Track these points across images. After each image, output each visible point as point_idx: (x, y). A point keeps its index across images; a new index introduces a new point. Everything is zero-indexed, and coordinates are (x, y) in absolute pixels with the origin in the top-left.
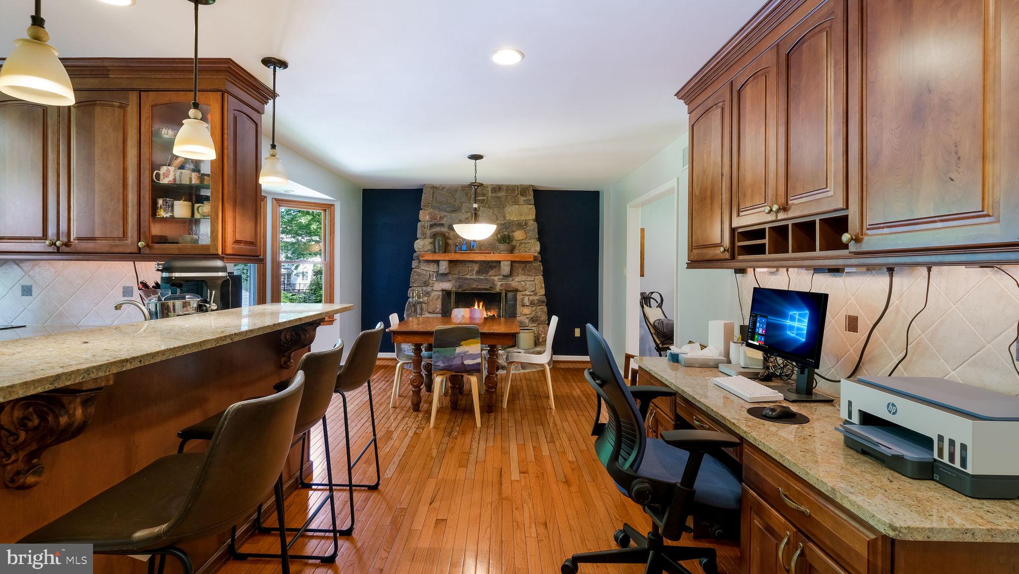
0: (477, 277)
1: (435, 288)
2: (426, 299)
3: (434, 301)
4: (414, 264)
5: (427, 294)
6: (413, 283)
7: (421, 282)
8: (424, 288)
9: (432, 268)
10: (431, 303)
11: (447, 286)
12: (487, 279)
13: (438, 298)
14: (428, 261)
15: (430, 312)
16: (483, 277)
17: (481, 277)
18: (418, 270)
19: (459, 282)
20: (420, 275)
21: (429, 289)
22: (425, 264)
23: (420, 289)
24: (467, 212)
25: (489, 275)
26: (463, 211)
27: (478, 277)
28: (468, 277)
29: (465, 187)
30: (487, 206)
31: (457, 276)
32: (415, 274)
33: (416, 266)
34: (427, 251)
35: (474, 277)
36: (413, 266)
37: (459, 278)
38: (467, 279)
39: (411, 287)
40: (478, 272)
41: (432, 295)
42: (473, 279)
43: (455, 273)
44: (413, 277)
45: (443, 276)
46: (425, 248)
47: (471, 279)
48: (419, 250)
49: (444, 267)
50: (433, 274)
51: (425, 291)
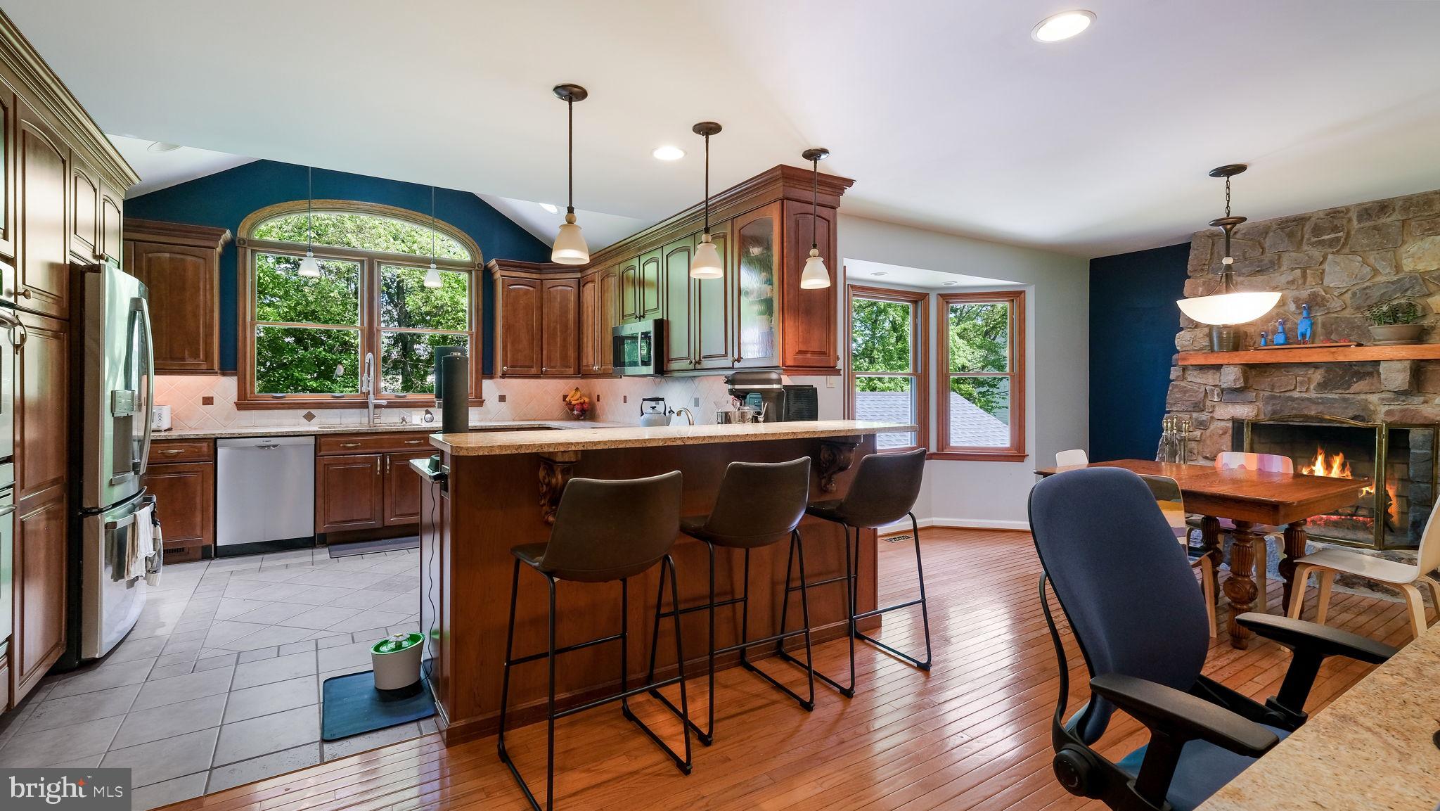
0: (1319, 396)
1: (1217, 415)
2: (1198, 433)
3: (1216, 437)
4: (1174, 373)
5: (1202, 425)
6: (1171, 404)
7: (1188, 403)
8: (1195, 415)
9: (1209, 379)
10: (1208, 442)
11: (1244, 411)
12: (1345, 400)
13: (1225, 433)
14: (1202, 368)
15: (1206, 458)
16: (1336, 396)
17: (1330, 396)
18: (1183, 384)
19: (1274, 404)
20: (1185, 392)
21: (1204, 416)
22: (1195, 373)
23: (1186, 416)
24: (1293, 269)
25: (1352, 390)
26: (1284, 268)
27: (1324, 395)
28: (1296, 394)
29: (1287, 222)
30: (1346, 250)
31: (1267, 394)
32: (1175, 390)
33: (1178, 377)
34: (1201, 349)
35: (1313, 394)
36: (1172, 377)
37: (1273, 397)
38: (1293, 399)
39: (1169, 412)
40: (1323, 386)
41: (1212, 427)
42: (1308, 399)
43: (1263, 387)
44: (1173, 395)
45: (1233, 394)
46: (1195, 343)
47: (1303, 400)
48: (1184, 349)
49: (1231, 376)
50: (1212, 391)
51: (1196, 419)
